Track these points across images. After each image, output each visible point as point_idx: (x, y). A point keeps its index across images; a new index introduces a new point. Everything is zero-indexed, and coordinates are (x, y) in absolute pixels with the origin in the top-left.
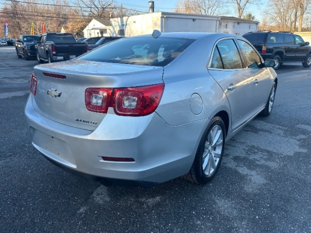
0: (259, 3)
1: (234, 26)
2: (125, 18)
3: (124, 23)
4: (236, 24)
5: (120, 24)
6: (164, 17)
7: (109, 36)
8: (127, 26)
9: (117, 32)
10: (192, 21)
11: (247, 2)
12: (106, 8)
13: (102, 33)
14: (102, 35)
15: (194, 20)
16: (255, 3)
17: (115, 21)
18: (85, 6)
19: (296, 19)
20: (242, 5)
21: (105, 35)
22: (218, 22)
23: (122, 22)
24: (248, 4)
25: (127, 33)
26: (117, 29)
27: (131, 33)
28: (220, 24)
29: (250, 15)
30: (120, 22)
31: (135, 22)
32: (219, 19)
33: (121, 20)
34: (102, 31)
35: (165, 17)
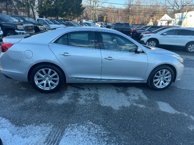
2: (185, 13)
3: (184, 17)
5: (181, 17)
7: (172, 25)
8: (185, 19)
9: (177, 23)
12: (185, 6)
13: (168, 23)
14: (168, 25)
17: (178, 15)
18: (170, 5)
21: (170, 25)
23: (182, 16)
25: (184, 23)
26: (178, 21)
27: (186, 23)
30: (181, 16)
31: (191, 16)
33: (182, 14)
34: (169, 22)
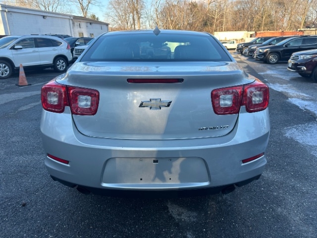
0: (100, 5)
1: (87, 26)
4: (89, 24)
6: (5, 11)
10: (42, 18)
11: (89, 3)
15: (44, 17)
16: (97, 4)
19: (134, 22)
20: (85, 5)
22: (71, 21)
24: (90, 5)
28: (73, 23)
29: (94, 16)
32: (72, 18)
35: (7, 10)
